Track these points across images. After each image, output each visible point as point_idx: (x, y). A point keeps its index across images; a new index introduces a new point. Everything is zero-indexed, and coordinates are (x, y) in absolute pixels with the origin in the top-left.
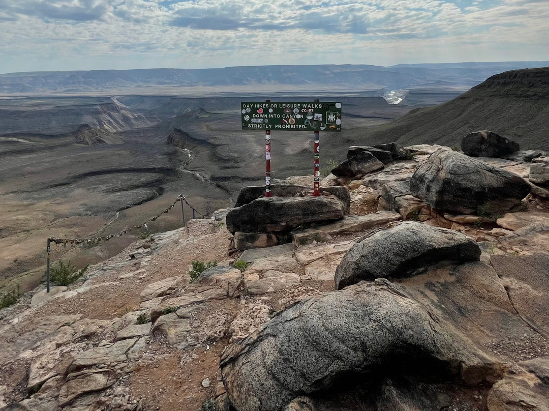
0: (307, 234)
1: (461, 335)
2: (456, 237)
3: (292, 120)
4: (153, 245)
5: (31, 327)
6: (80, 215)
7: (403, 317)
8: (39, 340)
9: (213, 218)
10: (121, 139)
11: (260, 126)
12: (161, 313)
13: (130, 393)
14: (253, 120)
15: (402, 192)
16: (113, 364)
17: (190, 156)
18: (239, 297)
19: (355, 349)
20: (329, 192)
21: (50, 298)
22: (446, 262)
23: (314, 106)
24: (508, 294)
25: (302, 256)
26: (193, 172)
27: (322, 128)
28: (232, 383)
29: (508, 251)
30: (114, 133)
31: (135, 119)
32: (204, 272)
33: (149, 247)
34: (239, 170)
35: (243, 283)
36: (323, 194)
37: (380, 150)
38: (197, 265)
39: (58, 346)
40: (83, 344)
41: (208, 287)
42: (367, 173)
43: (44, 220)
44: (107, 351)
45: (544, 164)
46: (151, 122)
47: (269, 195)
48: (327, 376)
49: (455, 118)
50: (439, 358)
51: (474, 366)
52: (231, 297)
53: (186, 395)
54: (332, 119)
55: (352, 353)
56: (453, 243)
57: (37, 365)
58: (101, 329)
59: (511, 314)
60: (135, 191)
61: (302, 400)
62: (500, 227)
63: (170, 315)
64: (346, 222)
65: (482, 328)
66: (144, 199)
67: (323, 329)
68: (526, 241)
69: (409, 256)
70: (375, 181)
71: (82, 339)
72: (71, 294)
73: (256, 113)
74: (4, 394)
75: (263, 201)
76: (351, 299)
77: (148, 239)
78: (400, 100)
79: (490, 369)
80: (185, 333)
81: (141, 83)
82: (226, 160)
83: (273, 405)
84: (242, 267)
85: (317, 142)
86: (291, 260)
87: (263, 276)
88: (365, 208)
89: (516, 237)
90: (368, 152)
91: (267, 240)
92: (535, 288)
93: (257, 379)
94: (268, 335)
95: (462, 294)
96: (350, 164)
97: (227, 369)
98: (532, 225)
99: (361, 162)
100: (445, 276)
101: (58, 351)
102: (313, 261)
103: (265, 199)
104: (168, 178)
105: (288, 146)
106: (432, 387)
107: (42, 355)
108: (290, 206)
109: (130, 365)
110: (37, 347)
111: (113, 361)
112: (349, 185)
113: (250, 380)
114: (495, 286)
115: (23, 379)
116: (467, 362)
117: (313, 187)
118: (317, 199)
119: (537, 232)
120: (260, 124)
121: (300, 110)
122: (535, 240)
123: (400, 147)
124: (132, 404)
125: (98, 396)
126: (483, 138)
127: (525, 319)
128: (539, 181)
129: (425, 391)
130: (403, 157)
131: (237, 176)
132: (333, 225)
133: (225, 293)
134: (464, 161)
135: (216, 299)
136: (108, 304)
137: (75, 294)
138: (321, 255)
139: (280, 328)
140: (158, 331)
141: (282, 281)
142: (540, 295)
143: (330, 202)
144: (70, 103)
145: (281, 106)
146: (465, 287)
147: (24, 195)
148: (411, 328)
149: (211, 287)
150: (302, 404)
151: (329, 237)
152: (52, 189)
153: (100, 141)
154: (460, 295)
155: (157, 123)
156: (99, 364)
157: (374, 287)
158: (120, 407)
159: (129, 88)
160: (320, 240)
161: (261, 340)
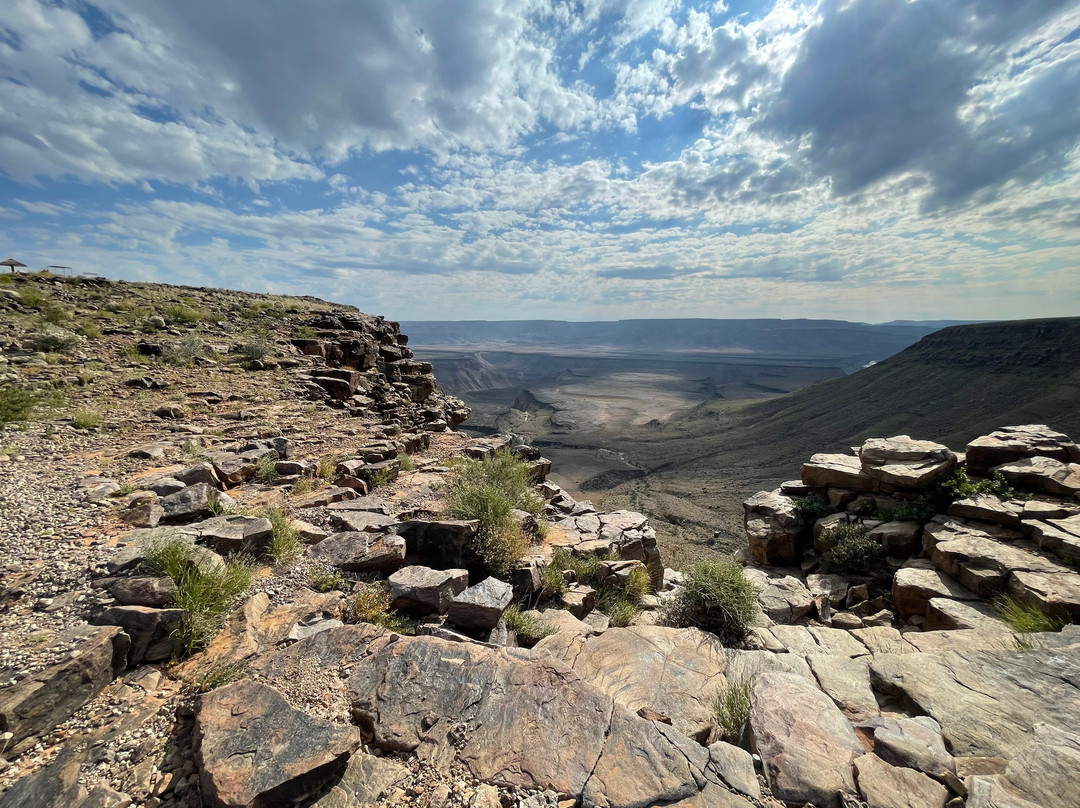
17: (526, 419)
82: (559, 426)
131: (560, 443)
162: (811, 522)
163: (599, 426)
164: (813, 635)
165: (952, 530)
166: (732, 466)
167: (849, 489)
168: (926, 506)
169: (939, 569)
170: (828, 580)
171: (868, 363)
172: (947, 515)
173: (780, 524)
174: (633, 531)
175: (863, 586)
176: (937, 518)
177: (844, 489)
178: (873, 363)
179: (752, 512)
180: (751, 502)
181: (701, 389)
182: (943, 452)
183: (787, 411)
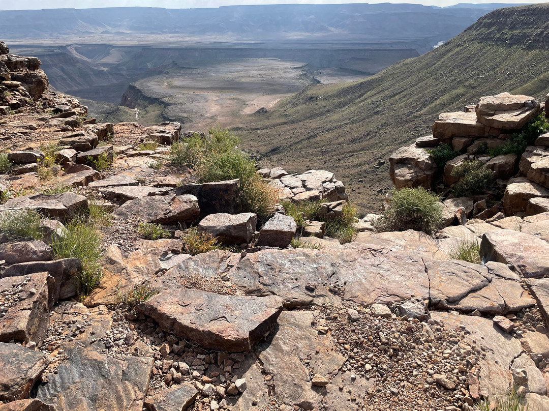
17: (137, 116)
81: (108, 28)
162: (441, 165)
163: (212, 117)
164: (470, 229)
165: (539, 155)
166: (330, 144)
167: (468, 136)
168: (522, 141)
169: (532, 181)
170: (459, 201)
171: (436, 44)
172: (535, 146)
173: (421, 169)
174: (328, 183)
175: (484, 200)
176: (529, 148)
177: (465, 137)
178: (440, 44)
179: (397, 163)
180: (395, 156)
181: (301, 75)
182: (533, 102)
183: (374, 92)
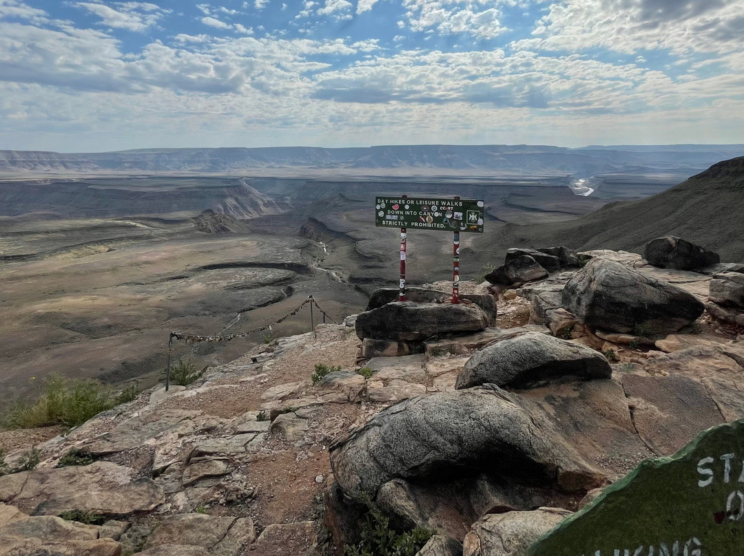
0: (440, 345)
1: (569, 446)
2: (581, 351)
3: (429, 218)
4: (277, 349)
5: (155, 418)
6: (197, 315)
7: (502, 417)
8: (162, 430)
9: (344, 324)
10: (247, 227)
11: (395, 223)
12: (281, 412)
13: (247, 480)
14: (388, 217)
15: (554, 305)
16: (232, 454)
17: (325, 250)
18: (359, 403)
19: (451, 442)
20: (471, 299)
21: (170, 396)
22: (570, 377)
23: (454, 204)
24: (631, 414)
25: (432, 368)
26: (328, 271)
27: (463, 228)
28: (338, 463)
29: (656, 374)
30: (241, 221)
31: (265, 205)
32: (326, 376)
33: (272, 351)
34: (384, 270)
35: (365, 390)
36: (463, 302)
37: (545, 255)
38: (320, 368)
39: (181, 436)
40: (204, 437)
41: (330, 391)
42: (527, 282)
43: (157, 317)
44: (228, 442)
45: (724, 281)
46: (283, 209)
47: (403, 299)
48: (423, 464)
49: (667, 216)
50: (535, 459)
51: (570, 472)
52: (352, 403)
53: (299, 487)
54: (473, 219)
55: (449, 445)
56: (578, 357)
57: (161, 451)
58: (221, 425)
59: (629, 433)
60: (260, 290)
61: (398, 481)
62: (659, 349)
63: (289, 414)
64: (486, 334)
65: (594, 443)
66: (271, 299)
67: (424, 422)
68: (678, 365)
69: (527, 366)
70: (530, 291)
71: (203, 432)
72: (191, 393)
73: (392, 209)
74: (131, 475)
75: (396, 305)
76: (456, 399)
77: (272, 343)
78: (591, 190)
79: (590, 478)
80: (303, 432)
81: (273, 163)
82: (369, 258)
83: (372, 484)
84: (368, 374)
85: (456, 243)
86: (421, 371)
87: (387, 384)
88: (518, 322)
89: (667, 360)
90: (530, 257)
91: (398, 349)
92: (662, 409)
93: (359, 460)
94: (374, 425)
95: (582, 410)
96: (507, 270)
97: (335, 452)
98: (691, 348)
99: (520, 268)
100: (569, 391)
101: (181, 441)
102: (443, 373)
103: (398, 303)
104: (298, 276)
105: (446, 244)
106: (530, 490)
107: (165, 443)
108: (425, 313)
109: (248, 456)
110: (161, 436)
111: (232, 451)
112: (504, 295)
113: (354, 461)
114: (619, 404)
115: (148, 464)
116: (564, 468)
117: (451, 293)
118: (454, 306)
119: (694, 356)
120: (395, 220)
121: (438, 207)
122: (690, 364)
123: (571, 252)
124: (249, 490)
125: (218, 481)
126: (670, 245)
127: (644, 439)
128: (718, 299)
129: (521, 492)
130: (574, 265)
131: (381, 278)
132: (471, 337)
133: (346, 397)
134: (620, 271)
135: (337, 403)
136: (227, 407)
137: (194, 393)
138: (453, 368)
139: (386, 420)
140: (276, 429)
141: (407, 390)
142: (665, 417)
143: (469, 311)
144: (195, 184)
145: (419, 202)
146: (588, 404)
147: (138, 287)
148: (508, 429)
149: (331, 391)
150: (397, 484)
151: (465, 350)
152: (168, 283)
153: (224, 229)
154: (579, 410)
155: (289, 210)
156: (220, 453)
157: (481, 391)
158: (237, 491)
159: (259, 169)
160: (454, 352)
161: (368, 429)
